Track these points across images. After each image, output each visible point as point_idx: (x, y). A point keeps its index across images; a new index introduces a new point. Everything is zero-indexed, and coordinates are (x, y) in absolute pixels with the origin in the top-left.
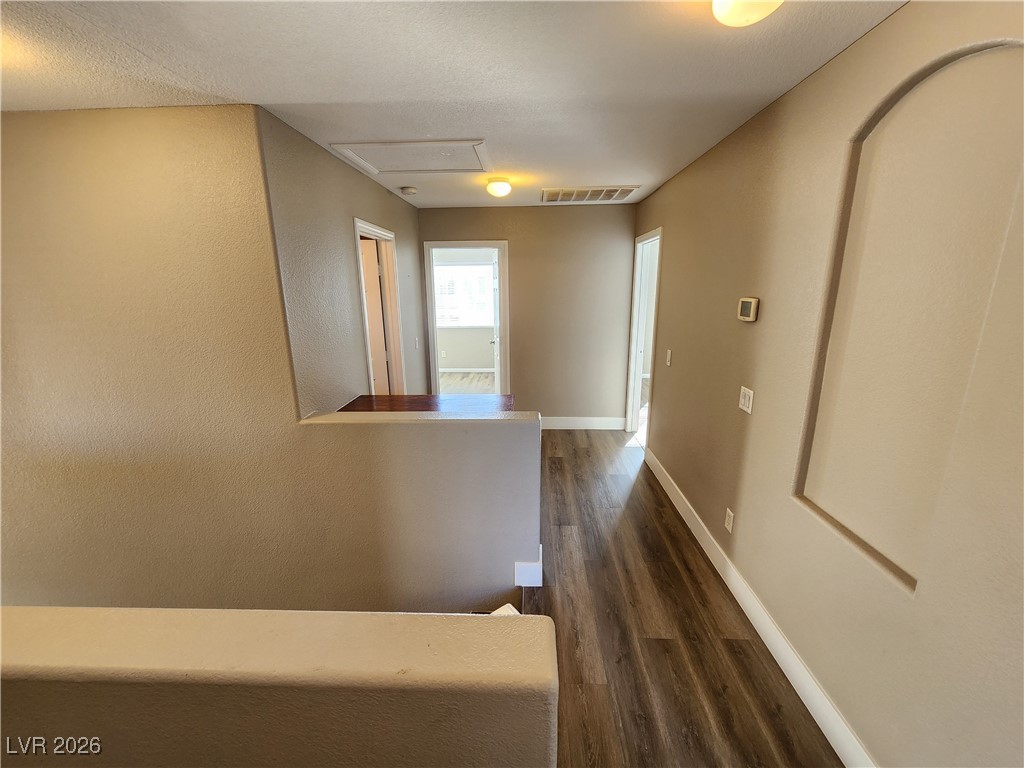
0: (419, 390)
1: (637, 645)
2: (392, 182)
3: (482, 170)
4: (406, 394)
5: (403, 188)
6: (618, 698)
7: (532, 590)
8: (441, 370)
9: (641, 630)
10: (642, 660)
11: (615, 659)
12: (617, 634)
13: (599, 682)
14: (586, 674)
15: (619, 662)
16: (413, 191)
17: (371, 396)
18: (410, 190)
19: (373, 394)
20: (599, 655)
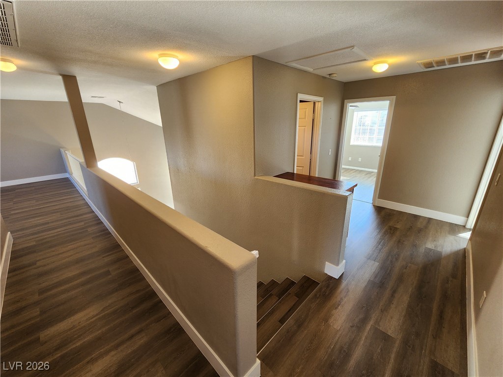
0: (328, 175)
1: (368, 327)
2: (324, 72)
3: (365, 60)
4: (317, 176)
5: (330, 75)
6: (339, 338)
7: (331, 278)
8: (343, 166)
9: (377, 322)
10: (365, 334)
11: (351, 324)
12: (361, 316)
13: (335, 327)
14: (331, 321)
15: (352, 327)
16: (335, 75)
17: (294, 173)
18: (333, 75)
19: (295, 172)
20: (344, 318)
